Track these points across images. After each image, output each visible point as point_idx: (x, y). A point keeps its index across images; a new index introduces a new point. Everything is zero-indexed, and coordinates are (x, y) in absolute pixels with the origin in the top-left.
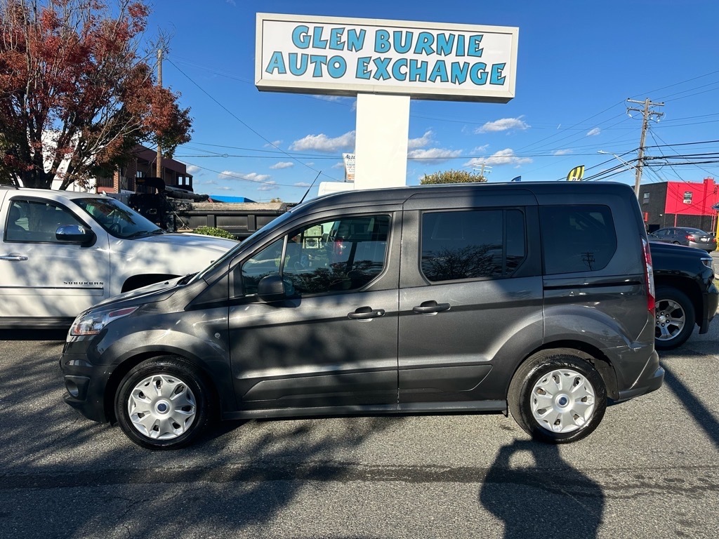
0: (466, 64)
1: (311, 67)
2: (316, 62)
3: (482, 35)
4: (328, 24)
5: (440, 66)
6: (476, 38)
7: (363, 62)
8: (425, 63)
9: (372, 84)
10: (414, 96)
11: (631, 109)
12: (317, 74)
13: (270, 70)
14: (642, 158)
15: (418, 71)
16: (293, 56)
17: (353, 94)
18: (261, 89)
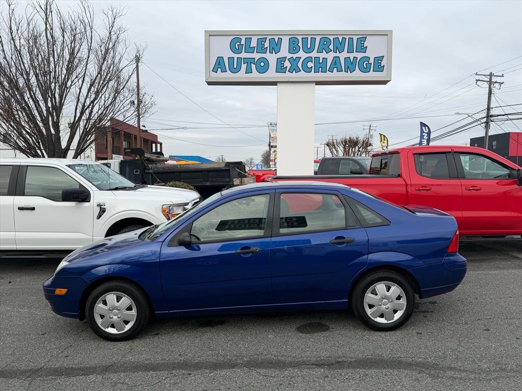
1: (244, 66)
2: (247, 63)
3: (366, 37)
5: (336, 61)
6: (362, 39)
7: (281, 61)
8: (325, 59)
9: (288, 76)
10: (319, 83)
11: (479, 80)
12: (248, 71)
13: (215, 70)
14: (489, 116)
15: (320, 65)
16: (231, 59)
17: (274, 83)
18: (209, 83)
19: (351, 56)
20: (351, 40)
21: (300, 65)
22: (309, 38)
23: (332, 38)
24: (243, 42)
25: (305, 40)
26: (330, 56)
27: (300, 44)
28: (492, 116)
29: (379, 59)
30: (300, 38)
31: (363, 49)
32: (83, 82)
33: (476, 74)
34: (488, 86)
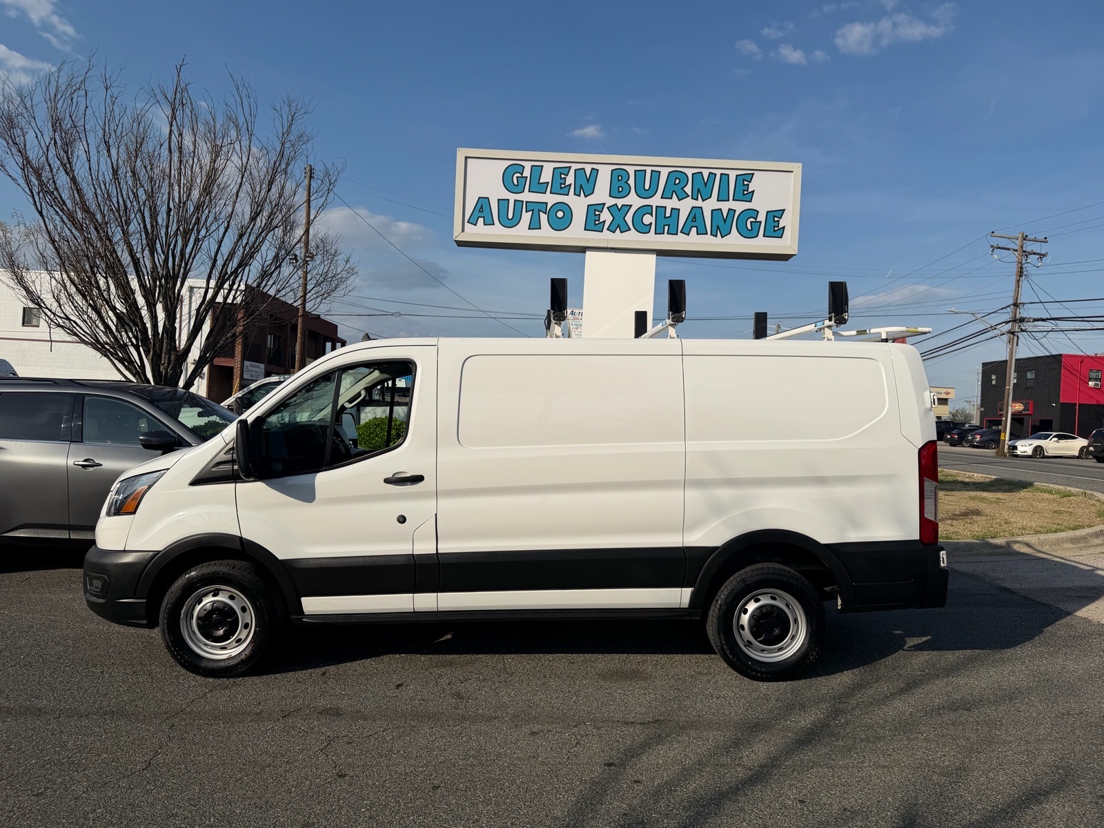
0: (732, 210)
1: (526, 217)
2: (533, 210)
3: (753, 174)
4: (549, 162)
5: (695, 215)
6: (744, 177)
8: (675, 211)
9: (606, 238)
10: (662, 253)
11: (997, 247)
12: (535, 225)
13: (473, 221)
14: (1016, 320)
15: (667, 222)
16: (503, 202)
17: (580, 250)
21: (629, 219)
24: (527, 173)
28: (1022, 320)
29: (775, 215)
30: (631, 170)
31: (748, 196)
33: (993, 234)
34: (1016, 260)
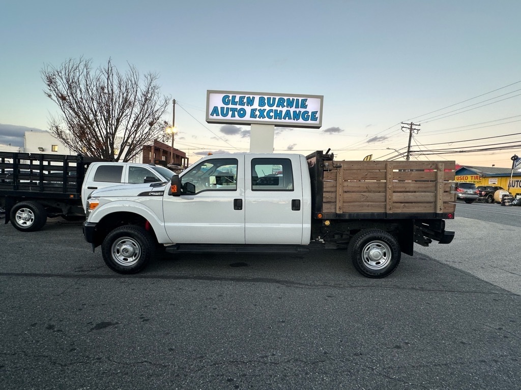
0: (300, 112)
1: (230, 113)
2: (233, 111)
3: (307, 99)
5: (288, 113)
6: (304, 100)
7: (253, 111)
8: (281, 112)
9: (257, 120)
10: (276, 126)
11: (403, 127)
12: (233, 116)
13: (212, 114)
14: (409, 152)
15: (278, 115)
16: (222, 108)
17: (249, 124)
18: (209, 122)
19: (298, 110)
20: (298, 100)
21: (265, 114)
22: (272, 97)
23: (286, 98)
24: (230, 98)
25: (269, 99)
26: (284, 110)
27: (266, 101)
28: (411, 152)
29: (314, 113)
30: (266, 97)
31: (305, 107)
32: (130, 118)
33: (402, 123)
34: (409, 131)
